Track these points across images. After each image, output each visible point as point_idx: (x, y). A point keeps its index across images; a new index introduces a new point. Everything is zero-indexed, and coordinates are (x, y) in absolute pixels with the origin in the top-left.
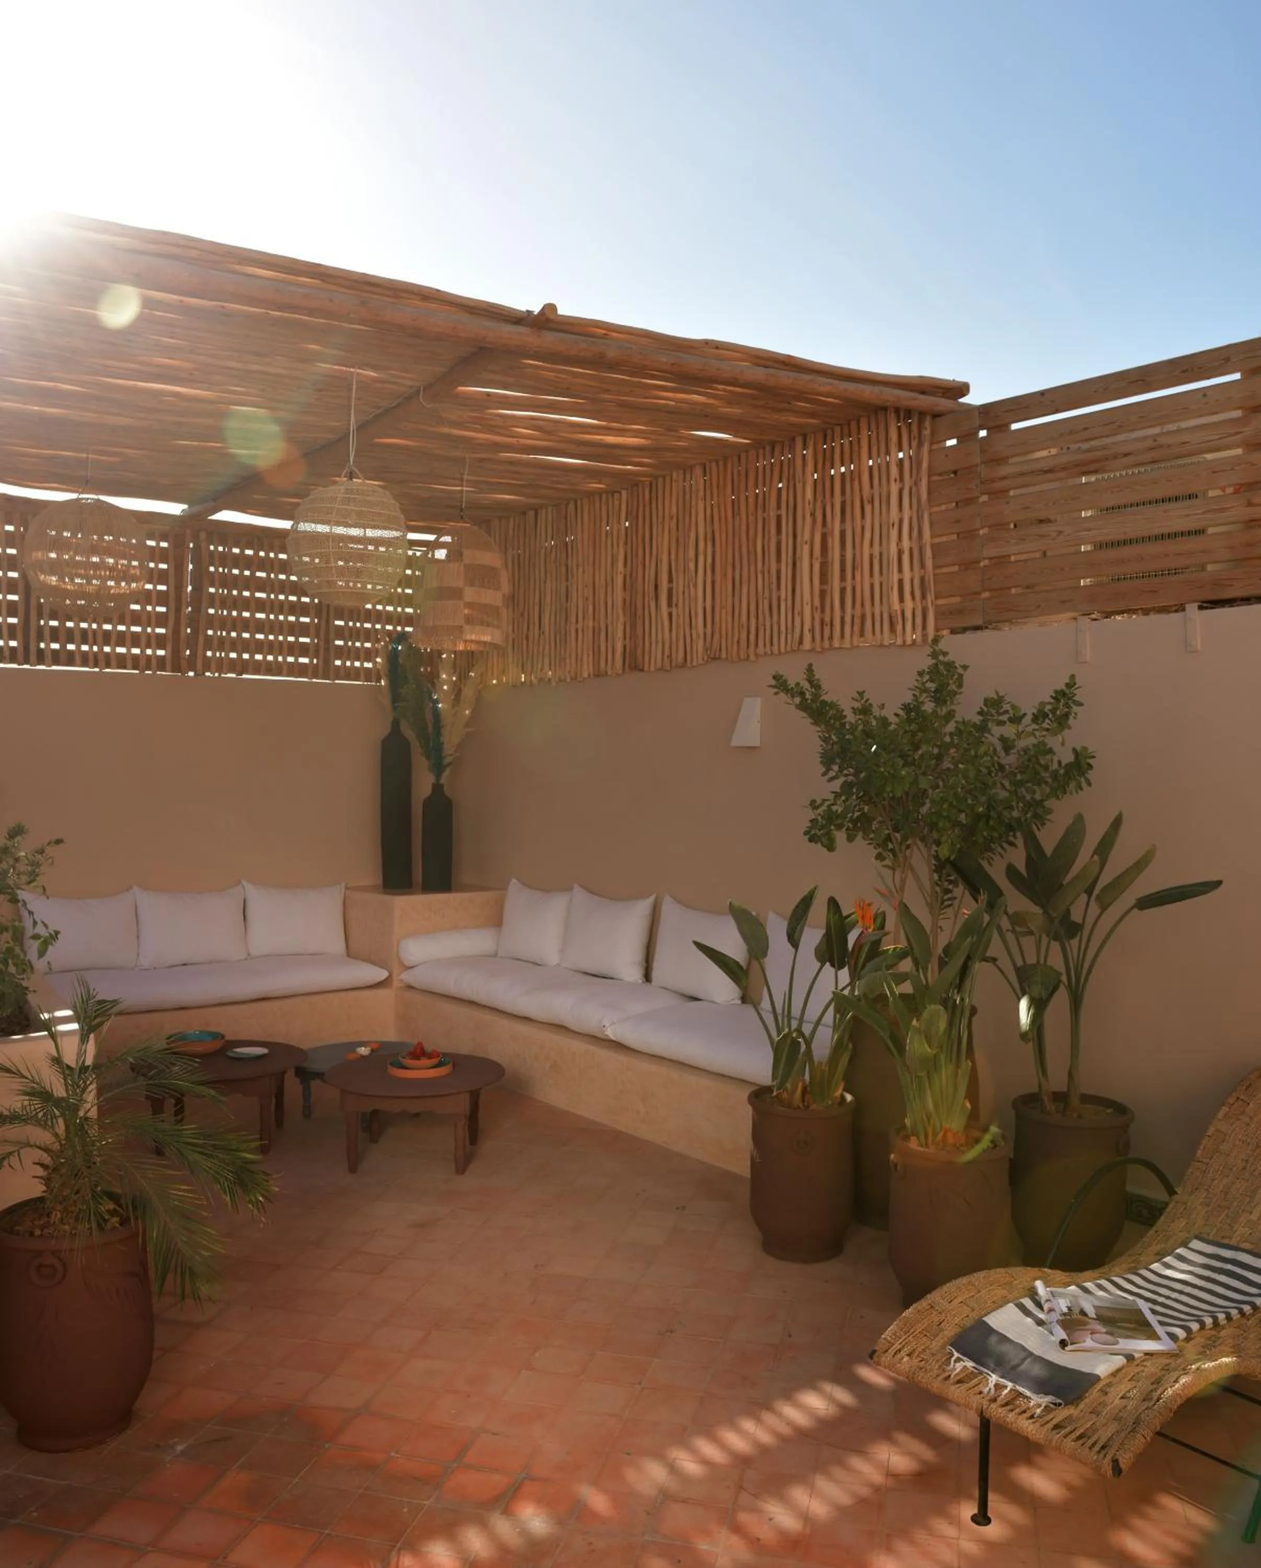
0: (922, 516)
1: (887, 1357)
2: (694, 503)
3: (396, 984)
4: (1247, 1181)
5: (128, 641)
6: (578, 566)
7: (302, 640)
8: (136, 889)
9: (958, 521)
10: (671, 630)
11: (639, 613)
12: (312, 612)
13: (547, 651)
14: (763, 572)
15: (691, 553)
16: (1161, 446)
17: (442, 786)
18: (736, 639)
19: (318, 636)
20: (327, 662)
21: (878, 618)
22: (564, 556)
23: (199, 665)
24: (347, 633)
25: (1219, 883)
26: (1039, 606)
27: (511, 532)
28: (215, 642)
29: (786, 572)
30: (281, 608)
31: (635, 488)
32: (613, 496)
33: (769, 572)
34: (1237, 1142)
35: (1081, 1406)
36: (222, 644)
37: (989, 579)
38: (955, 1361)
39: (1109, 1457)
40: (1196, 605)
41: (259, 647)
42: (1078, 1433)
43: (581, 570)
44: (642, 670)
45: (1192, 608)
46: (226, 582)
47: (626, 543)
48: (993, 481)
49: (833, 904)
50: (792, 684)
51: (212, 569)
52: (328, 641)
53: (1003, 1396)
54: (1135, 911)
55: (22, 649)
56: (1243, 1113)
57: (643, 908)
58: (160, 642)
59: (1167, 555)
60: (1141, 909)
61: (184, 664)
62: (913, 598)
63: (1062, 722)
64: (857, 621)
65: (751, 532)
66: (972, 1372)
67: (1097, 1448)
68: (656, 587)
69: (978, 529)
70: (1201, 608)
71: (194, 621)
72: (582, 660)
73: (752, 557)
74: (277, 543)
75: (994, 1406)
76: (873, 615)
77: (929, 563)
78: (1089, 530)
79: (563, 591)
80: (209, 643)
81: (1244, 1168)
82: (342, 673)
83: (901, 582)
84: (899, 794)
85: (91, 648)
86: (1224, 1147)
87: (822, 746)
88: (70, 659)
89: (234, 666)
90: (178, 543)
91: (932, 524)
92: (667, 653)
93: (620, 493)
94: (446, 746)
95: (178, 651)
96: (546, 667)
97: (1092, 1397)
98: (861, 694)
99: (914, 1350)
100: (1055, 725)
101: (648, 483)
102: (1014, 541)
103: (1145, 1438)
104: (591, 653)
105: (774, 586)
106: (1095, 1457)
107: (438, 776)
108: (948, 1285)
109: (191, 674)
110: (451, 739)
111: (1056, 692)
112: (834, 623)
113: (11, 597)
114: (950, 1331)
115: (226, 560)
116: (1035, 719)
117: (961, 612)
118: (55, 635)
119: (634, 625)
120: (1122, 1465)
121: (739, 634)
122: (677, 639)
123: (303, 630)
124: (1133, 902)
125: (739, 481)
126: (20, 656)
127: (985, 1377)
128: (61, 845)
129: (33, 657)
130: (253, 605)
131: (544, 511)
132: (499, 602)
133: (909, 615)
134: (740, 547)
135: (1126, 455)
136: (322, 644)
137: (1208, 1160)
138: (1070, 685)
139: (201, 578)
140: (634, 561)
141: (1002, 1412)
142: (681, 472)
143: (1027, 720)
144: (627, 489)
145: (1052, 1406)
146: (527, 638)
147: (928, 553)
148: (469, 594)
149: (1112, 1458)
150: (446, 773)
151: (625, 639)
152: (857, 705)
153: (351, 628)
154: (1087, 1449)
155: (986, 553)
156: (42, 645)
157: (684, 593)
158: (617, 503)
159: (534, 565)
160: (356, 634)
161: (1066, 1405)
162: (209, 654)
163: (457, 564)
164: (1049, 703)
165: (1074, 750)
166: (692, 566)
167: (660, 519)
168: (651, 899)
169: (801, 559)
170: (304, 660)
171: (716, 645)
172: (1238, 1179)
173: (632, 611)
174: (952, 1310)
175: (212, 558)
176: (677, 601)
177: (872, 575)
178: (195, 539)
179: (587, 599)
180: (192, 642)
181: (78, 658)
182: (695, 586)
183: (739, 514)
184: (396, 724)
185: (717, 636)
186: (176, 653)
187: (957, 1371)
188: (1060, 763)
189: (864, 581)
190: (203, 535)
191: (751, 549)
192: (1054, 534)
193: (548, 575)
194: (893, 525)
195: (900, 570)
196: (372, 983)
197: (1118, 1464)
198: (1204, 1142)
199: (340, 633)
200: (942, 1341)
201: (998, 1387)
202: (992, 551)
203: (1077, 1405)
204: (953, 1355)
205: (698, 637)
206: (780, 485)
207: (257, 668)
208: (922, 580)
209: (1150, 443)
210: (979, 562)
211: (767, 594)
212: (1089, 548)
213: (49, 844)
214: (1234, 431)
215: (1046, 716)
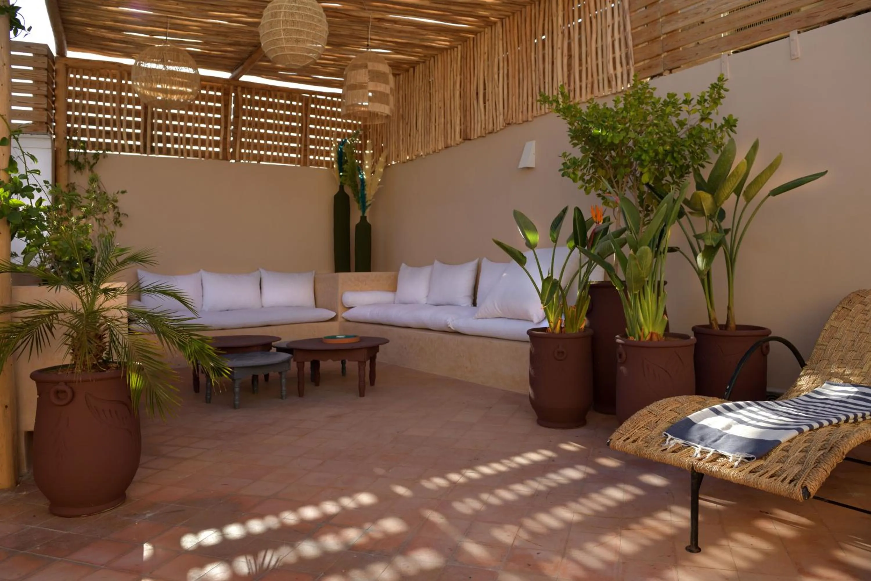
0: (626, 17)
1: (619, 442)
2: (497, 42)
3: (340, 319)
4: (856, 351)
5: (199, 143)
6: (436, 92)
7: (292, 145)
8: (202, 271)
9: (647, 17)
10: (485, 115)
11: (468, 108)
12: (298, 130)
13: (420, 140)
14: (535, 71)
15: (496, 69)
17: (366, 217)
18: (521, 110)
19: (300, 143)
20: (306, 156)
21: (601, 81)
22: (428, 88)
23: (237, 156)
24: (316, 142)
26: (697, 54)
27: (401, 82)
28: (246, 145)
29: (548, 67)
30: (280, 128)
31: (465, 43)
32: (454, 50)
33: (539, 70)
34: (846, 332)
35: (769, 459)
36: (249, 146)
37: (666, 45)
38: (669, 441)
39: (799, 485)
40: (796, 31)
41: (269, 148)
42: (770, 474)
43: (437, 93)
44: (470, 140)
45: (794, 34)
46: (251, 113)
47: (461, 75)
49: (578, 211)
51: (244, 107)
52: (306, 146)
53: (707, 458)
54: (770, 199)
55: (143, 147)
56: (848, 315)
57: (471, 266)
58: (217, 144)
59: (776, 7)
61: (229, 156)
62: (622, 66)
63: (716, 101)
64: (589, 86)
65: (529, 51)
66: (683, 446)
67: (788, 480)
68: (477, 94)
69: (659, 19)
70: (800, 32)
71: (235, 133)
72: (438, 141)
73: (529, 64)
74: (279, 94)
75: (702, 462)
76: (598, 81)
77: (630, 43)
78: (727, 3)
79: (428, 106)
80: (242, 145)
81: (853, 345)
82: (314, 163)
83: (614, 59)
84: (617, 142)
85: (180, 146)
86: (838, 335)
87: (569, 135)
88: (168, 151)
89: (255, 157)
90: (227, 94)
91: (631, 22)
92: (483, 126)
93: (457, 47)
94: (367, 196)
95: (226, 149)
96: (420, 149)
97: (776, 454)
99: (639, 437)
100: (712, 104)
101: (472, 39)
102: (681, 20)
103: (826, 471)
104: (443, 136)
105: (542, 77)
106: (787, 486)
107: (364, 212)
108: (660, 401)
109: (233, 161)
110: (370, 192)
111: (712, 85)
112: (576, 89)
113: (137, 119)
114: (664, 425)
115: (251, 102)
116: (699, 102)
117: (650, 67)
118: (160, 139)
119: (465, 116)
120: (810, 490)
121: (523, 107)
122: (489, 118)
123: (293, 140)
124: (769, 192)
125: (521, 23)
126: (142, 149)
127: (693, 448)
128: (125, 194)
129: (148, 150)
130: (266, 126)
131: (418, 66)
132: (388, 91)
133: (619, 75)
134: (522, 59)
136: (303, 147)
137: (827, 343)
138: (720, 79)
139: (238, 112)
140: (465, 80)
141: (709, 466)
142: (490, 28)
143: (694, 102)
144: (461, 45)
145: (746, 460)
146: (410, 135)
147: (630, 37)
148: (371, 86)
149: (801, 485)
150: (368, 211)
151: (461, 125)
153: (318, 140)
154: (780, 482)
155: (664, 31)
156: (154, 144)
157: (492, 93)
158: (455, 53)
159: (413, 96)
160: (321, 143)
161: (757, 459)
162: (243, 151)
163: (364, 70)
164: (708, 92)
165: (724, 118)
166: (496, 76)
167: (479, 55)
168: (476, 261)
169: (556, 58)
170: (293, 155)
171: (510, 116)
172: (849, 351)
173: (465, 110)
174: (665, 414)
175: (244, 101)
176: (489, 97)
177: (597, 59)
178: (235, 91)
179: (440, 108)
180: (233, 145)
181: (172, 152)
182: (498, 87)
183: (522, 43)
184: (341, 187)
185: (510, 111)
186: (225, 149)
187: (671, 446)
188: (715, 125)
189: (592, 61)
190: (239, 89)
191: (529, 60)
193: (421, 99)
194: (609, 26)
195: (614, 52)
196: (327, 319)
197: (807, 490)
198: (823, 334)
199: (312, 142)
200: (659, 431)
201: (702, 452)
202: (669, 28)
203: (766, 459)
204: (667, 436)
205: (500, 114)
206: (544, 37)
207: (268, 158)
208: (627, 54)
210: (660, 37)
211: (537, 83)
212: (726, 14)
213: (118, 193)
215: (705, 100)
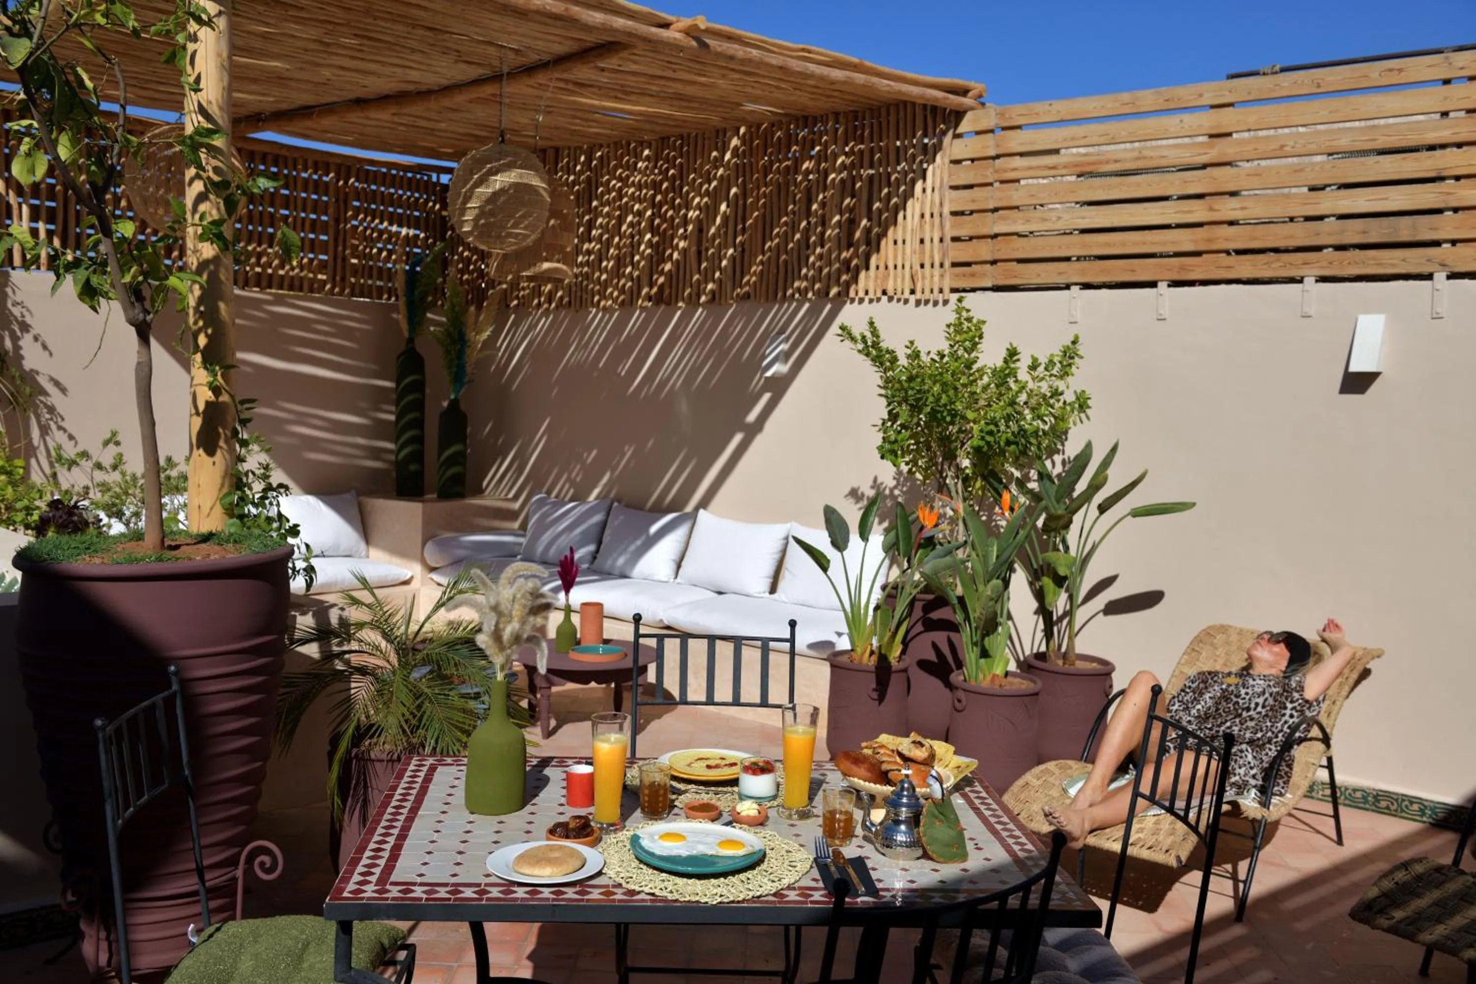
0: (943, 194)
9: (973, 201)
16: (1145, 158)
25: (1194, 504)
26: (1039, 275)
40: (1167, 283)
45: (1162, 286)
48: (1005, 171)
50: (856, 333)
54: (1130, 517)
59: (1144, 243)
60: (1134, 516)
63: (1068, 370)
70: (1169, 286)
78: (1083, 218)
91: (951, 201)
98: (912, 343)
100: (1063, 373)
102: (1020, 221)
111: (1063, 347)
116: (1048, 367)
124: (1128, 511)
135: (1116, 161)
138: (1075, 342)
143: (1042, 368)
152: (909, 352)
155: (996, 229)
164: (1058, 356)
165: (1075, 392)
188: (1066, 401)
192: (1054, 219)
202: (1002, 228)
209: (1136, 154)
214: (1202, 151)
215: (1055, 365)
